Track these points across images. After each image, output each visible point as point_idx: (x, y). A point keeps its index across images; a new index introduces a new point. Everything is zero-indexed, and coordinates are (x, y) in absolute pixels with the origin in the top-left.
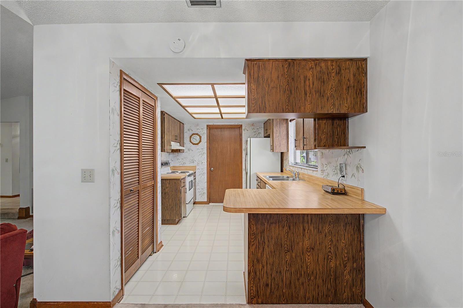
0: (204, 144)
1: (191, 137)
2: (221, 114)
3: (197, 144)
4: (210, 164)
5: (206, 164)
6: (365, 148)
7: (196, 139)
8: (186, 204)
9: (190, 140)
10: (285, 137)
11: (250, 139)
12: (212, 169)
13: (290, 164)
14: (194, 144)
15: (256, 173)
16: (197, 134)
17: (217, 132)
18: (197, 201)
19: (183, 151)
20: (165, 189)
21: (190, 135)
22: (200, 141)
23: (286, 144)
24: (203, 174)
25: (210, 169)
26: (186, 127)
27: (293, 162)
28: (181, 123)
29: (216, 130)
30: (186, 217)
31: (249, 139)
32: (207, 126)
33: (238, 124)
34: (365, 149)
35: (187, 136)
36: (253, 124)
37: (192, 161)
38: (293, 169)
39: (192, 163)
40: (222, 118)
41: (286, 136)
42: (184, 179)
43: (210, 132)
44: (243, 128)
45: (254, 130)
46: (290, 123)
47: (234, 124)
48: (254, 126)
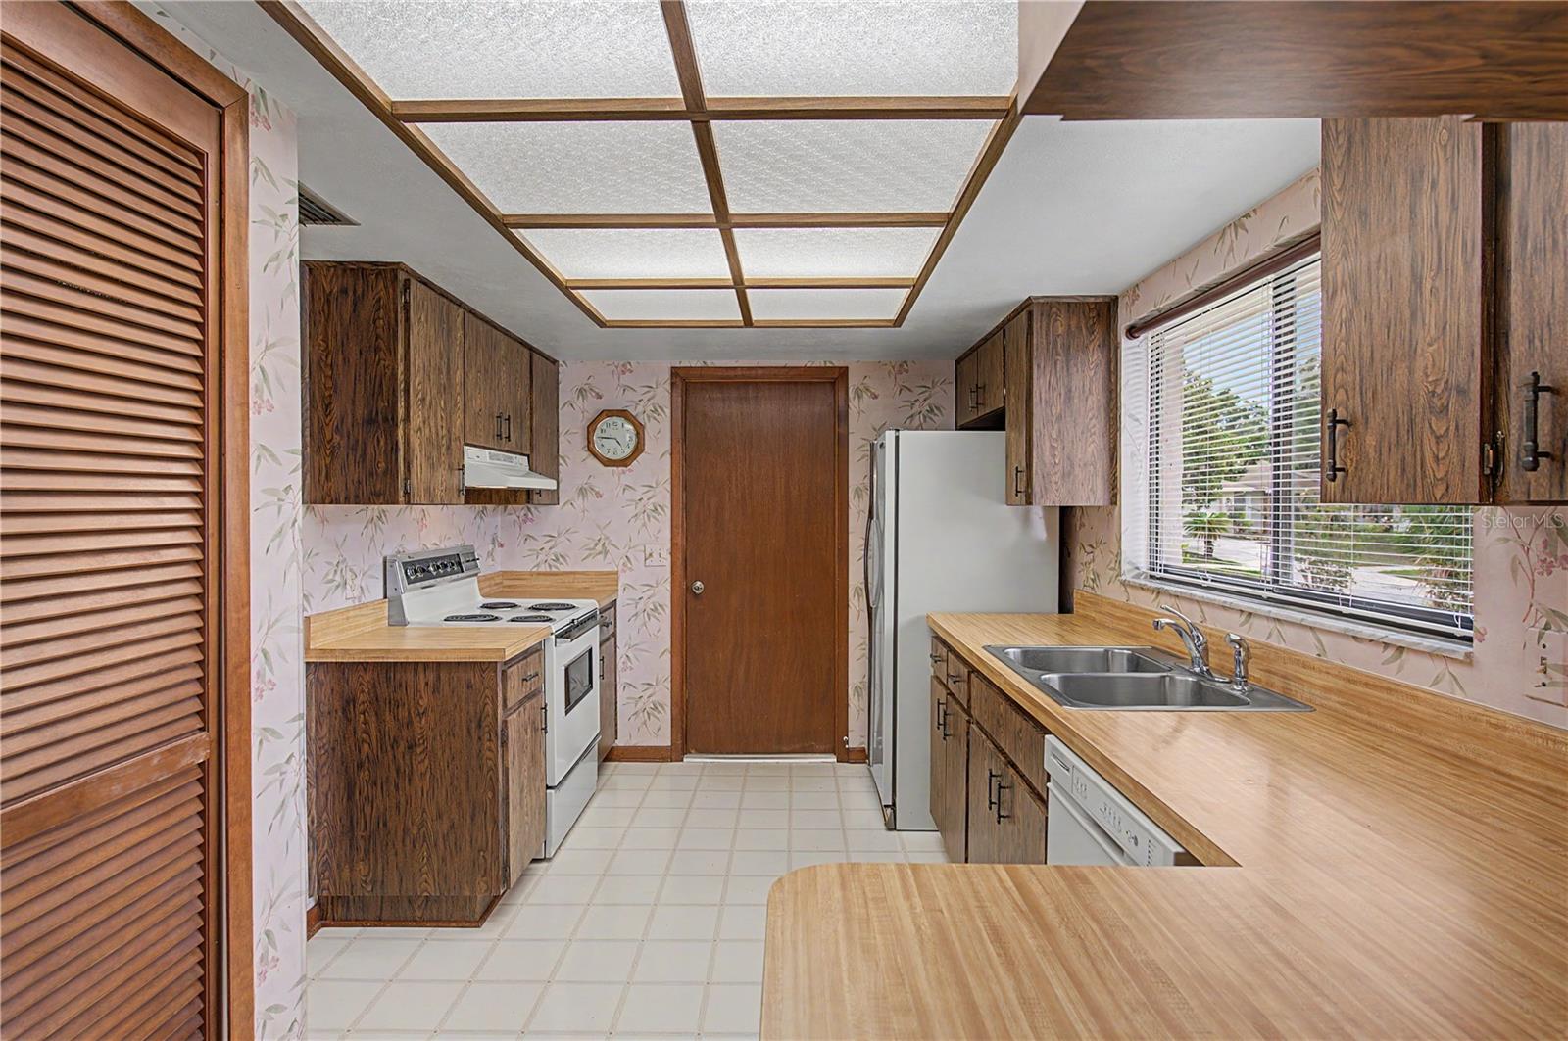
0: (657, 467)
1: (591, 428)
2: (739, 285)
3: (624, 463)
4: (687, 563)
5: (668, 563)
7: (617, 438)
8: (548, 788)
9: (589, 441)
10: (1098, 425)
11: (897, 438)
12: (698, 589)
13: (1127, 577)
14: (608, 463)
15: (928, 617)
16: (623, 414)
17: (722, 409)
18: (620, 745)
19: (553, 497)
20: (410, 723)
21: (591, 416)
22: (638, 449)
23: (1102, 464)
24: (655, 610)
25: (689, 590)
26: (569, 379)
27: (1143, 564)
28: (541, 354)
29: (717, 395)
30: (544, 860)
31: (890, 435)
32: (675, 372)
33: (828, 365)
35: (571, 421)
36: (900, 366)
37: (599, 548)
38: (1145, 601)
39: (601, 557)
40: (748, 321)
41: (1103, 415)
42: (537, 650)
43: (685, 405)
44: (853, 381)
45: (906, 394)
46: (1126, 344)
47: (809, 365)
48: (907, 371)
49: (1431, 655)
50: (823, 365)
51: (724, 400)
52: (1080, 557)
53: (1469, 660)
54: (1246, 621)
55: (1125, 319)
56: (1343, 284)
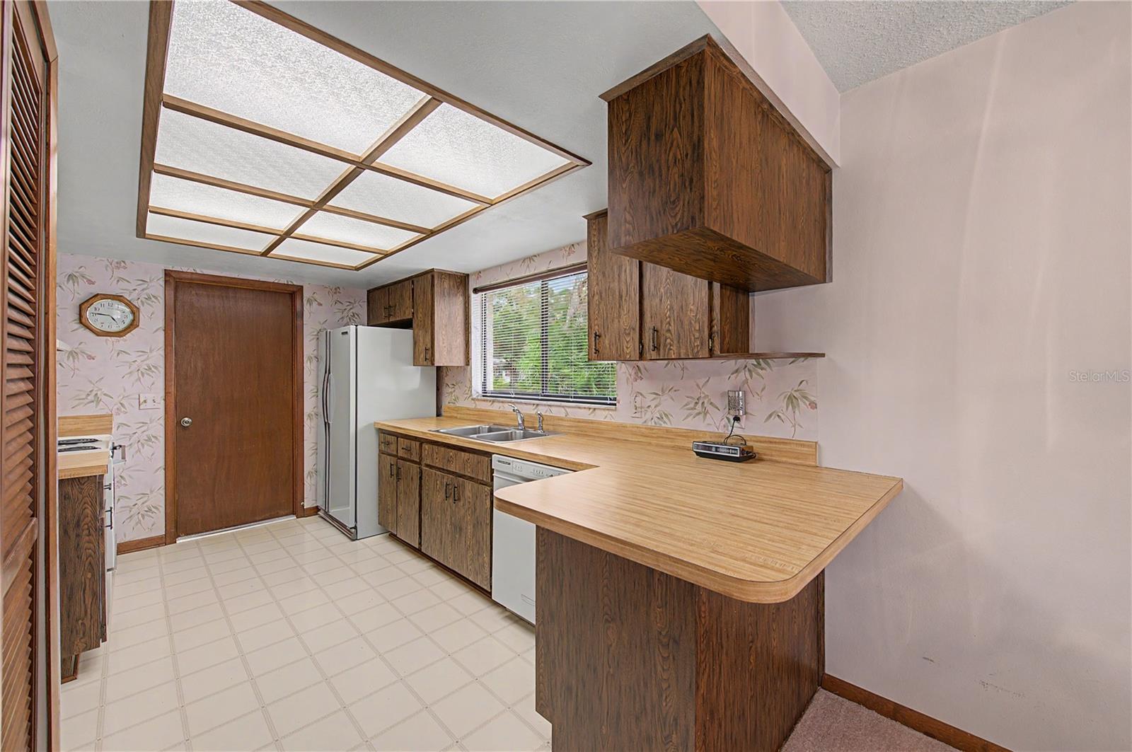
1: (83, 306)
2: (286, 235)
3: (119, 334)
4: (179, 405)
5: (161, 406)
6: (824, 356)
7: (110, 315)
9: (81, 316)
10: (462, 330)
11: (356, 330)
12: (186, 423)
13: (474, 396)
14: (101, 334)
16: (117, 298)
21: (82, 298)
22: (133, 326)
23: (462, 347)
25: (179, 424)
27: (480, 391)
29: (203, 293)
31: (352, 329)
32: (167, 274)
33: (290, 283)
34: (823, 358)
35: (62, 299)
36: (335, 289)
38: (485, 406)
40: (266, 253)
41: (463, 326)
43: (178, 297)
44: (306, 295)
45: (339, 305)
46: (473, 296)
47: (276, 281)
48: (339, 293)
49: (604, 409)
50: (286, 283)
51: (208, 296)
52: (446, 390)
53: (616, 410)
54: (536, 408)
55: (473, 284)
56: (597, 293)
